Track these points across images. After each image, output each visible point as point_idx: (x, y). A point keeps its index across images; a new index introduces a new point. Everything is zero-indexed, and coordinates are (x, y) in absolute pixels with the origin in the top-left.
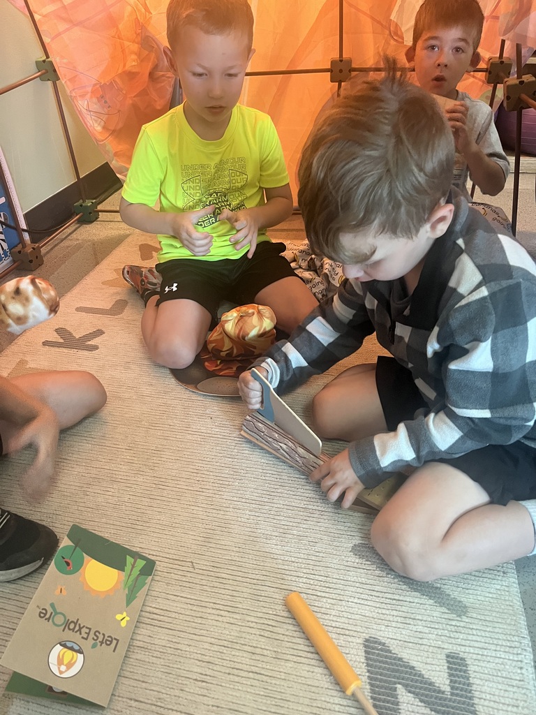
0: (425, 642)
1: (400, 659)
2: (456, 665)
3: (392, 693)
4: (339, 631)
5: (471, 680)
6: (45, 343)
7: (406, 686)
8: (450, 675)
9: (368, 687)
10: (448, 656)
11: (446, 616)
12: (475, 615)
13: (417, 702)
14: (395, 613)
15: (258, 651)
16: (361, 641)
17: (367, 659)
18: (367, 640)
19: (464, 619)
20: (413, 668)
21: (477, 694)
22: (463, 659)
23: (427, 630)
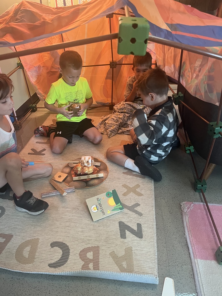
0: (132, 221)
1: (127, 225)
2: (139, 225)
3: (125, 231)
4: (113, 220)
5: (142, 228)
6: (29, 154)
7: (127, 230)
8: (137, 227)
9: (119, 231)
10: (137, 224)
11: (137, 216)
12: (144, 216)
13: (130, 233)
14: (126, 216)
15: (94, 225)
16: (118, 222)
17: (119, 225)
18: (119, 222)
19: (141, 217)
20: (129, 226)
21: (143, 231)
22: (141, 224)
23: (133, 219)
